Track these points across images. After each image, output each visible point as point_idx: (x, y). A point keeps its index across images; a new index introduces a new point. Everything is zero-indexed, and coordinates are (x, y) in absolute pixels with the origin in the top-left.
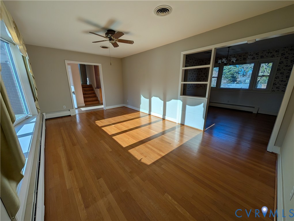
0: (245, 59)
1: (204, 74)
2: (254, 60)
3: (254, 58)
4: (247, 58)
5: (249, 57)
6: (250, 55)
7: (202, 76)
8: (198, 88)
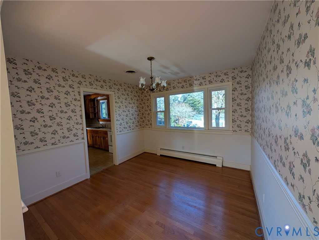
0: (191, 85)
1: (148, 107)
2: (202, 87)
3: (202, 83)
4: (193, 83)
5: (195, 82)
6: (196, 80)
7: (146, 111)
8: (143, 127)
